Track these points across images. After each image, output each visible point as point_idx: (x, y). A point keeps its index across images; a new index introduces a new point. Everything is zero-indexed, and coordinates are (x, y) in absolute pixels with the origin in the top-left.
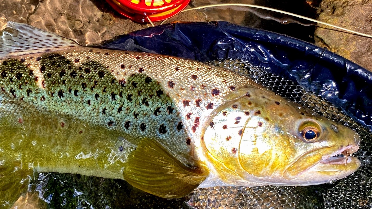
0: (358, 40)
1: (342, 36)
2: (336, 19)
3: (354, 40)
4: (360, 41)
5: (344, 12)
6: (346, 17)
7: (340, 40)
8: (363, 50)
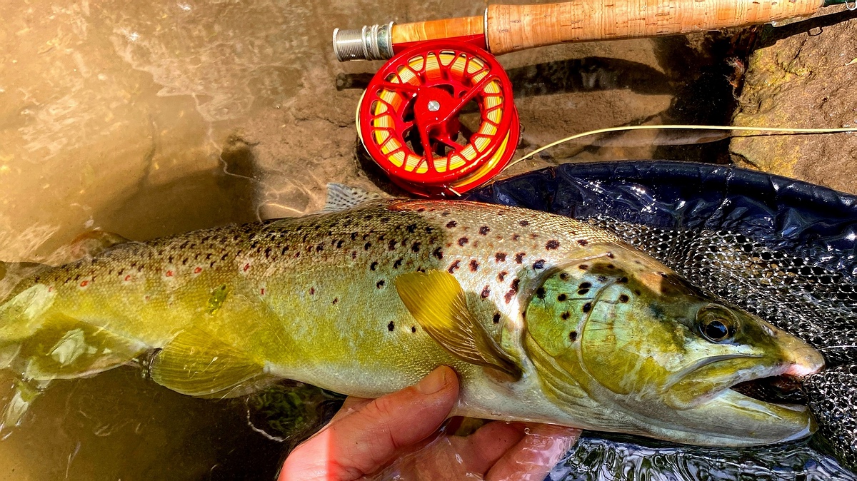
0: (803, 142)
1: (776, 141)
2: (764, 118)
3: (796, 143)
4: (806, 142)
5: (776, 104)
6: (779, 110)
7: (772, 150)
8: (814, 155)
